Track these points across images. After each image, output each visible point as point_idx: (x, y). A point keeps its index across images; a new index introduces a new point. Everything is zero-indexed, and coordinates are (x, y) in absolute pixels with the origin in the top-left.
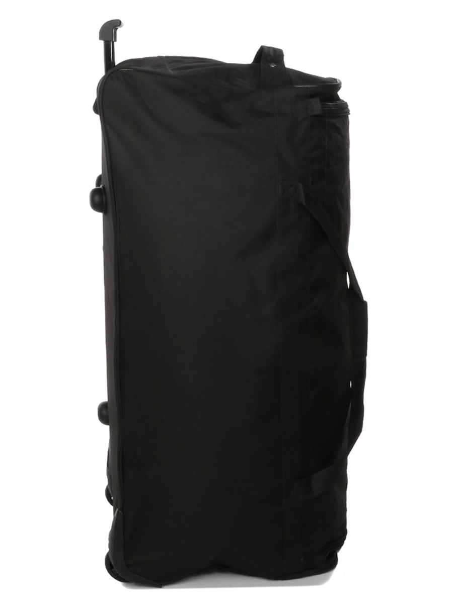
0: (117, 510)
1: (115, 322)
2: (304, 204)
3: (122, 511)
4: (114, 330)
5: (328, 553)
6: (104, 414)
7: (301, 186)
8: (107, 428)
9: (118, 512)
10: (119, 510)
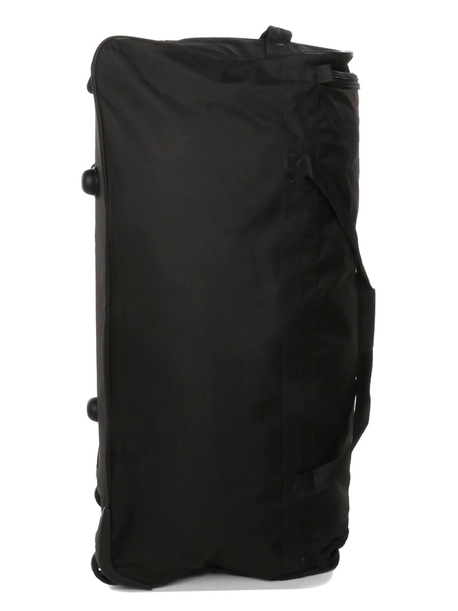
0: (104, 508)
1: (106, 307)
2: (312, 177)
3: (109, 509)
4: (105, 316)
5: (331, 551)
6: (93, 410)
7: (308, 158)
8: (96, 425)
9: (105, 511)
10: (106, 508)
